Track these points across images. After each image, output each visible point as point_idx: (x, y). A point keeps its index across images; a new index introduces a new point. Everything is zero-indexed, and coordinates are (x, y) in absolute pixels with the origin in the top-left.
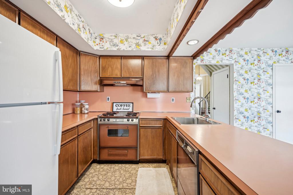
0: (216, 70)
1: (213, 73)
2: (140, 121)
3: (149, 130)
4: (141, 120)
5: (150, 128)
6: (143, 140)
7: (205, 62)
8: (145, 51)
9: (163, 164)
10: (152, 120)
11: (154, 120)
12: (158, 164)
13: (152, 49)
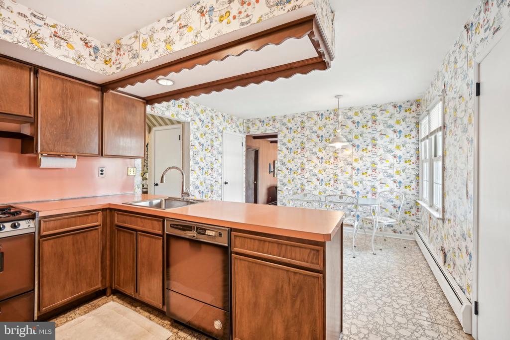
0: (160, 125)
1: (154, 129)
2: (42, 222)
3: (68, 240)
4: (44, 222)
5: (69, 235)
6: (49, 268)
7: (156, 112)
8: (56, 59)
9: (100, 299)
10: (75, 217)
11: (80, 216)
12: (88, 305)
13: (77, 62)
